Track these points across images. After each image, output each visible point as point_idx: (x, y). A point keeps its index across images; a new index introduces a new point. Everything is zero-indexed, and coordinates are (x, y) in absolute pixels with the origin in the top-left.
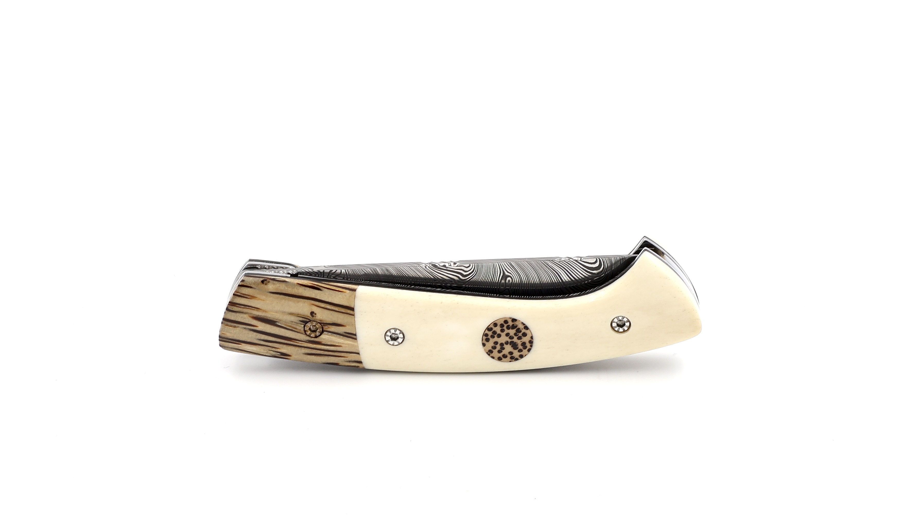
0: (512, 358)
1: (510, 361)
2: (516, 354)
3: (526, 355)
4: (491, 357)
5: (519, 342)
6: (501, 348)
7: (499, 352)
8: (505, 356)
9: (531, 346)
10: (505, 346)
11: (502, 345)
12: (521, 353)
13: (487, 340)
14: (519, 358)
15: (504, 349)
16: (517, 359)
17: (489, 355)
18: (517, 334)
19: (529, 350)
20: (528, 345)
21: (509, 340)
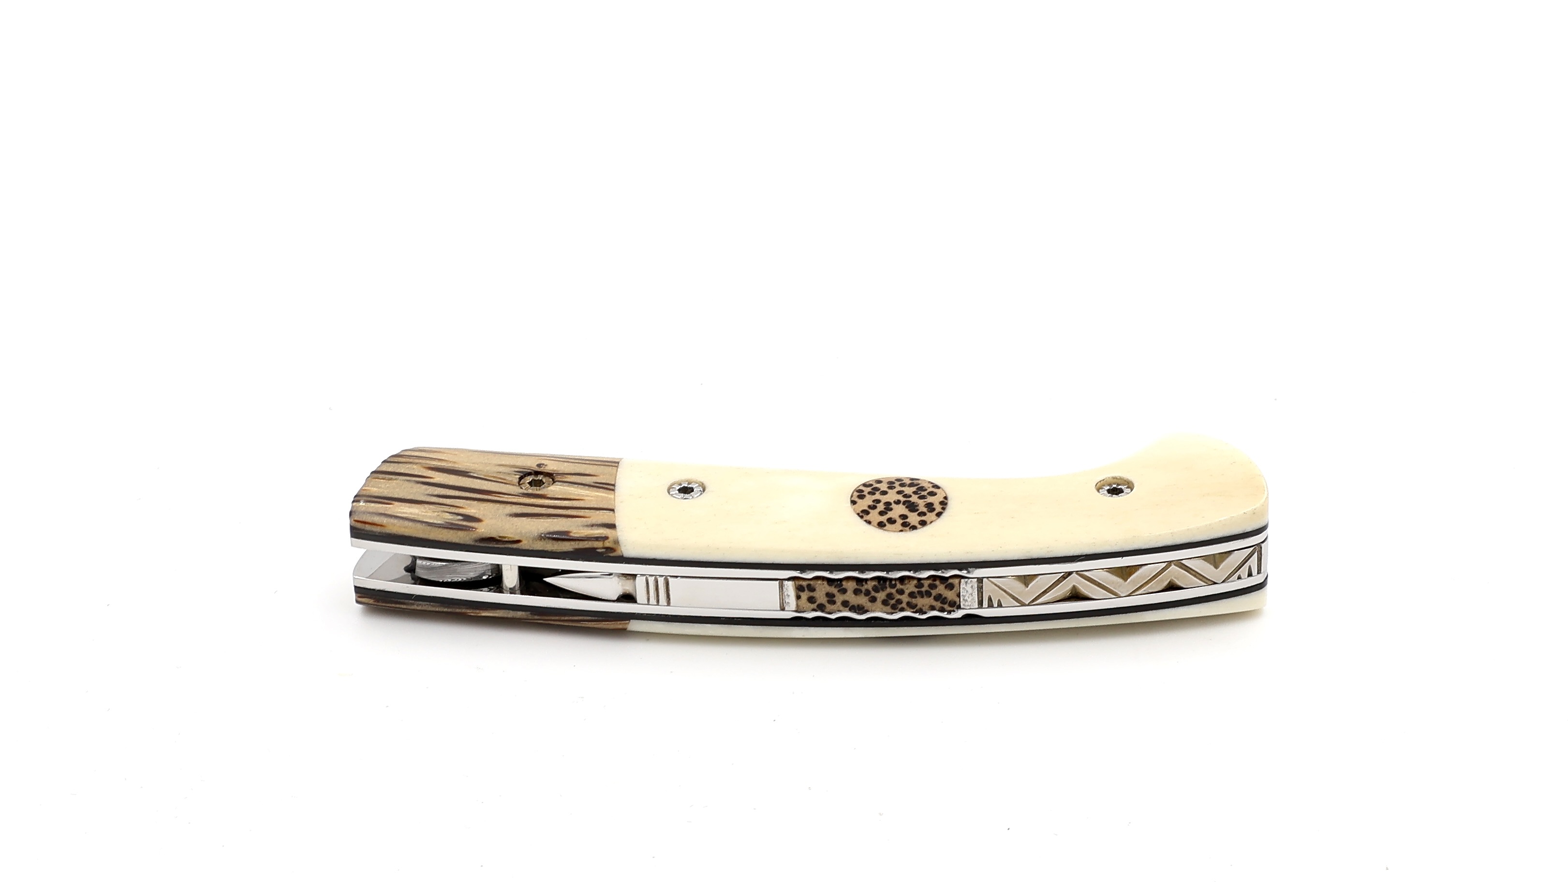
0: (905, 525)
1: (901, 531)
2: (913, 518)
3: (931, 522)
4: (866, 521)
5: (921, 503)
6: (885, 508)
7: (882, 513)
8: (891, 521)
9: (944, 509)
10: (893, 506)
11: (888, 504)
12: (923, 518)
13: (861, 497)
14: (919, 526)
15: (891, 509)
16: (914, 528)
17: (862, 517)
18: (919, 492)
19: (939, 515)
20: (938, 508)
21: (903, 499)
